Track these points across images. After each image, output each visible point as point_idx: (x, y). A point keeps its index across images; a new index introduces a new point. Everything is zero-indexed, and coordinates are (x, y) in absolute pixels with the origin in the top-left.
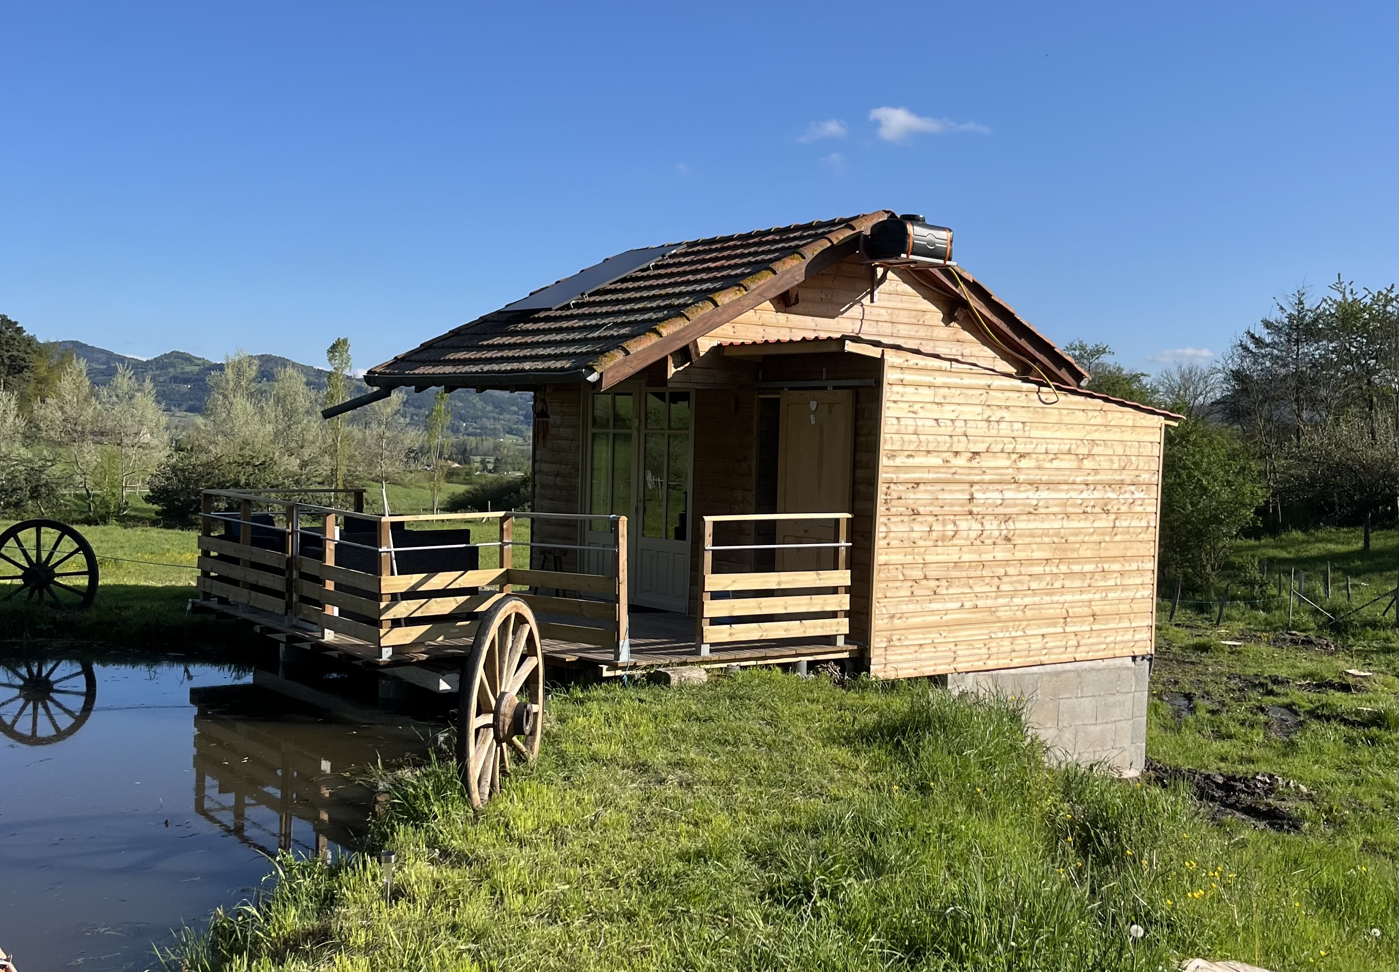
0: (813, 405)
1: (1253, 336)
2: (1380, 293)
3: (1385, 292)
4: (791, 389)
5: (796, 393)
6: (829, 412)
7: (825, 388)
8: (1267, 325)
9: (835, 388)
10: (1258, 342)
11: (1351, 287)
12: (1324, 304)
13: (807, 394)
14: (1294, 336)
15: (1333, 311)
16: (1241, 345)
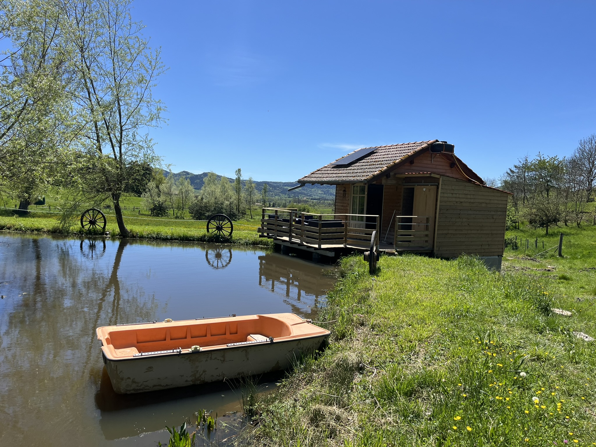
0: (424, 189)
1: (511, 170)
2: (552, 158)
3: (554, 157)
4: (417, 185)
5: (419, 186)
6: (429, 191)
7: (428, 185)
8: (516, 167)
9: (431, 185)
10: (512, 172)
11: (543, 156)
12: (534, 161)
13: (423, 186)
14: (524, 170)
15: (537, 163)
16: (507, 173)
